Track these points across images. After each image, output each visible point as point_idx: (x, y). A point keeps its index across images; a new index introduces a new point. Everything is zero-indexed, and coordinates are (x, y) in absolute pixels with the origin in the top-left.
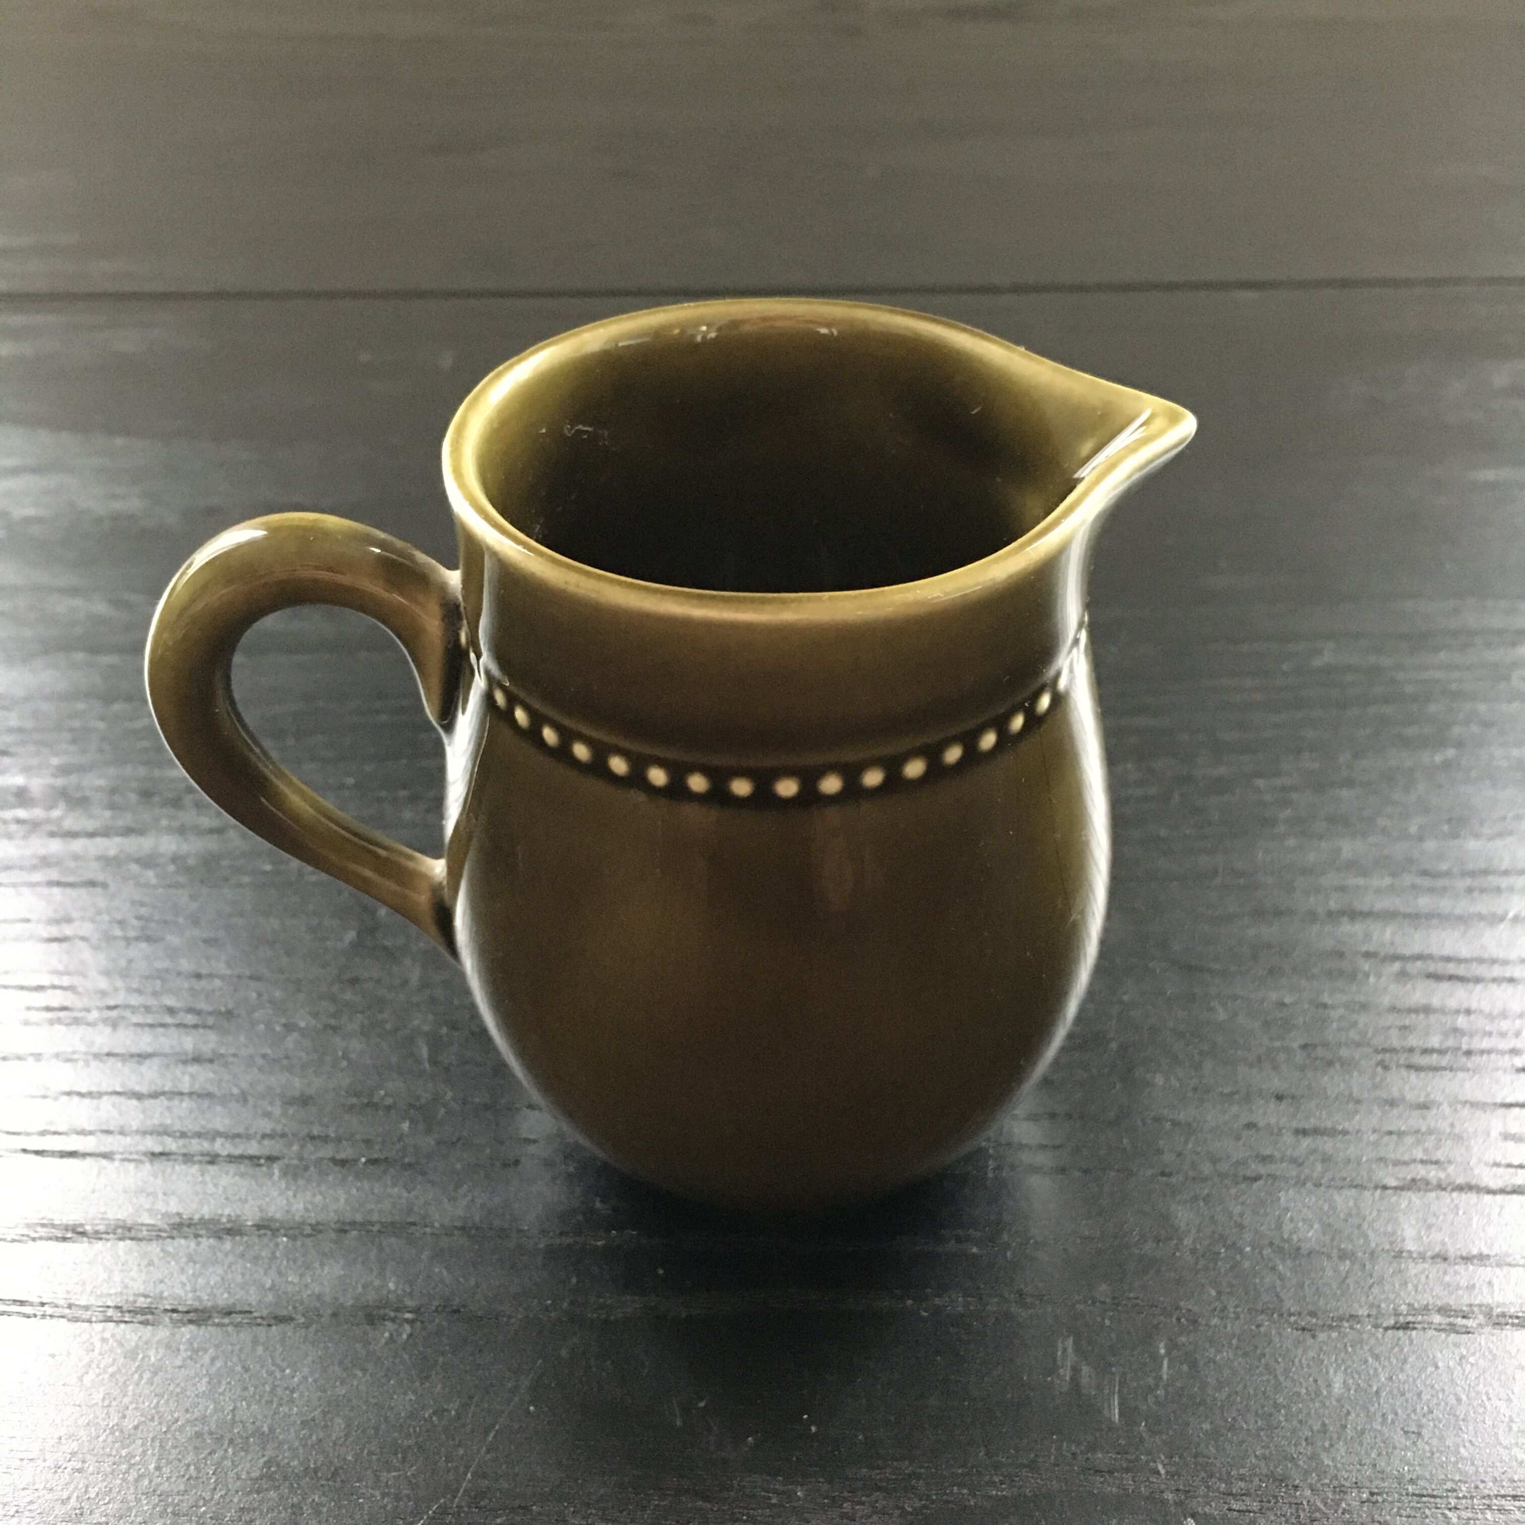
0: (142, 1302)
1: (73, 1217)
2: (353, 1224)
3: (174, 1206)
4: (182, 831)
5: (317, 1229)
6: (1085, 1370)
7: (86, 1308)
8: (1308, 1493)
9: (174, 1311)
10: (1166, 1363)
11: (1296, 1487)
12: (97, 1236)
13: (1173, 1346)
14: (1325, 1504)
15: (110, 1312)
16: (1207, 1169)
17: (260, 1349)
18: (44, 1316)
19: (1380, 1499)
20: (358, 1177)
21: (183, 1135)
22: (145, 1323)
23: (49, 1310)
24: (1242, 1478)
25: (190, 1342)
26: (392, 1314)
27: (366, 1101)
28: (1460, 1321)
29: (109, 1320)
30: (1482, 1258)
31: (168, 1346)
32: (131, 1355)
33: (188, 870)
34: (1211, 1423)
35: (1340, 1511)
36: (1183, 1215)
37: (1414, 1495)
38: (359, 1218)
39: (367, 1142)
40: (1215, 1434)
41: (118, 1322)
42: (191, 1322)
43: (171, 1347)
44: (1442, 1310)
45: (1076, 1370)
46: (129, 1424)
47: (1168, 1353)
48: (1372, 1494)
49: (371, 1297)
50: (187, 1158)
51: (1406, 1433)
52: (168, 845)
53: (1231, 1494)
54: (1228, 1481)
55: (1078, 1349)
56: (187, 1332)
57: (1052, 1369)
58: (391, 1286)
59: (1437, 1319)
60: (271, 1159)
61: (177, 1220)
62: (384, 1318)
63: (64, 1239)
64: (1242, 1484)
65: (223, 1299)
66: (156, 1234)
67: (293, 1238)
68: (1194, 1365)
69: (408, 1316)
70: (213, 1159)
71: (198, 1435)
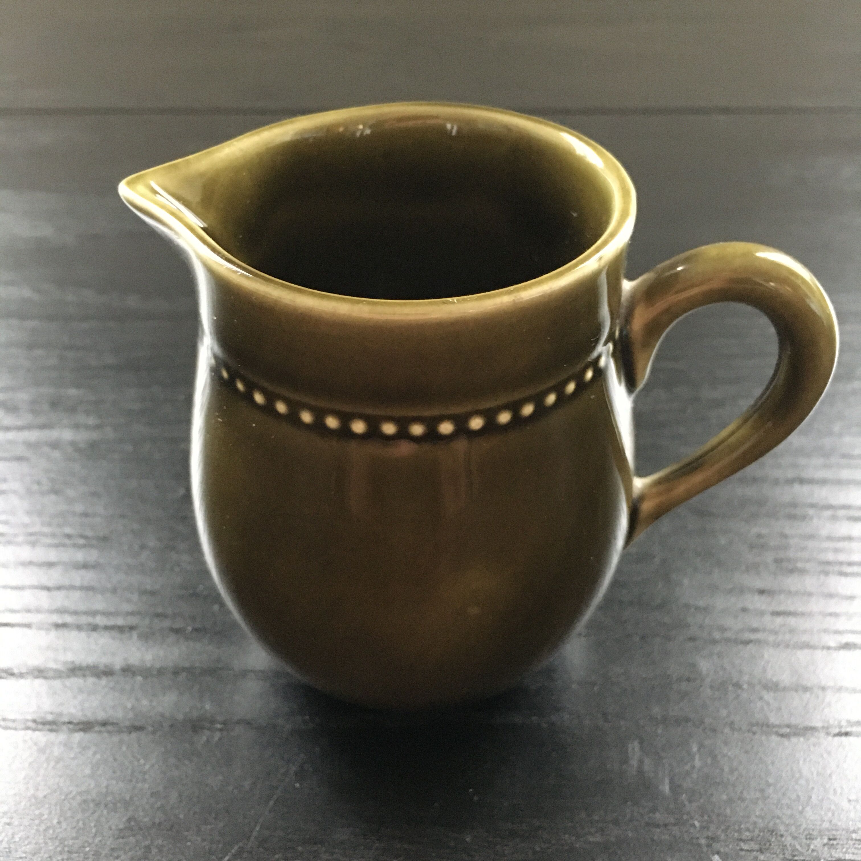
0: (50, 718)
1: (6, 664)
2: (184, 669)
3: (70, 657)
4: (77, 427)
5: (161, 672)
6: (647, 761)
7: (14, 721)
8: (789, 838)
9: (70, 723)
10: (697, 757)
11: (782, 836)
12: (21, 675)
13: (701, 746)
14: (801, 846)
15: (29, 724)
16: (718, 636)
17: (124, 747)
19: (835, 842)
20: (186, 639)
21: (76, 613)
22: (51, 731)
24: (748, 830)
25: (79, 743)
26: (209, 725)
27: (192, 592)
29: (28, 728)
31: (65, 745)
32: (42, 751)
33: (80, 451)
34: (727, 795)
35: (810, 850)
36: (704, 665)
37: (856, 840)
38: (187, 665)
39: (193, 618)
40: (730, 801)
41: (34, 730)
42: (80, 730)
43: (67, 745)
45: (641, 761)
46: (40, 794)
47: (699, 749)
48: (830, 839)
49: (195, 714)
50: (79, 627)
51: (850, 801)
52: (68, 436)
53: (741, 840)
54: (739, 832)
55: (642, 748)
56: (78, 736)
57: (625, 761)
58: (208, 707)
60: (132, 628)
61: (72, 666)
62: (203, 728)
64: (748, 834)
65: (101, 716)
66: (58, 675)
67: (145, 678)
68: (714, 758)
69: (219, 726)
70: (95, 628)
71: (85, 802)
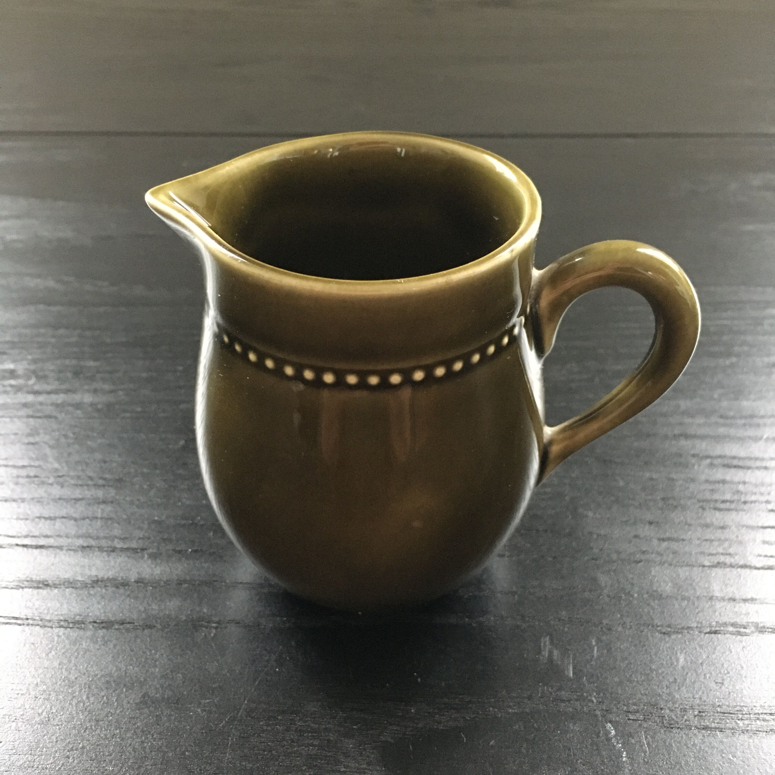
0: (78, 618)
1: (43, 576)
2: (185, 581)
3: (94, 572)
4: (95, 391)
5: (167, 584)
6: (556, 653)
7: (50, 621)
8: (668, 711)
9: (95, 622)
10: (596, 649)
11: (662, 709)
12: (55, 586)
13: (599, 640)
14: (677, 717)
15: (62, 623)
16: (614, 557)
17: (139, 640)
18: (28, 625)
19: (704, 714)
20: (187, 558)
21: (98, 538)
22: (80, 628)
23: (31, 622)
24: (634, 704)
25: (103, 637)
26: (206, 624)
27: (191, 522)
28: (742, 630)
29: (61, 627)
30: (752, 600)
31: (91, 639)
32: (73, 643)
33: (98, 411)
34: (619, 678)
35: (684, 720)
36: (603, 579)
37: (721, 712)
38: (188, 578)
39: (193, 542)
40: (620, 683)
41: (66, 628)
42: (103, 627)
43: (94, 640)
44: (733, 625)
45: (551, 652)
46: (72, 677)
47: (597, 643)
48: (700, 712)
49: (195, 616)
50: (101, 549)
51: (716, 683)
52: (88, 398)
53: (629, 712)
54: (628, 705)
55: (552, 642)
56: (101, 633)
57: (539, 652)
58: (205, 610)
59: (731, 629)
60: (143, 550)
61: (96, 579)
62: (202, 626)
63: (38, 588)
64: (635, 707)
65: (120, 616)
66: (85, 586)
67: (155, 588)
68: (609, 650)
69: (214, 625)
70: (114, 550)
71: (108, 682)
